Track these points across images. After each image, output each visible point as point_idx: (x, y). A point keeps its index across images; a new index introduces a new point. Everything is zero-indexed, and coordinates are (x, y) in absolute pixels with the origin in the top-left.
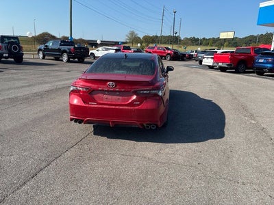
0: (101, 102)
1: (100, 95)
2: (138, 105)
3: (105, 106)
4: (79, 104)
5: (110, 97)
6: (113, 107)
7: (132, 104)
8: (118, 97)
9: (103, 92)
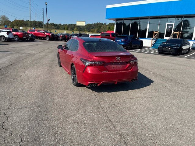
0: (111, 70)
1: (110, 66)
2: (130, 69)
3: (114, 72)
4: (98, 73)
5: (115, 66)
6: (119, 72)
7: (127, 69)
8: (120, 66)
9: (111, 64)
